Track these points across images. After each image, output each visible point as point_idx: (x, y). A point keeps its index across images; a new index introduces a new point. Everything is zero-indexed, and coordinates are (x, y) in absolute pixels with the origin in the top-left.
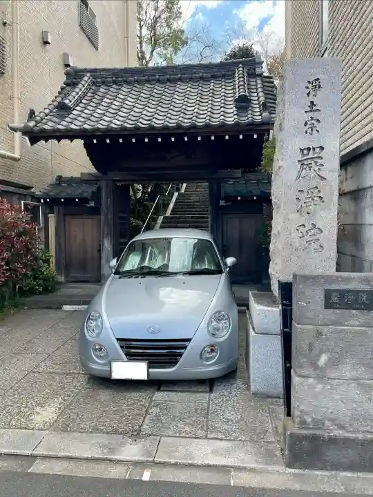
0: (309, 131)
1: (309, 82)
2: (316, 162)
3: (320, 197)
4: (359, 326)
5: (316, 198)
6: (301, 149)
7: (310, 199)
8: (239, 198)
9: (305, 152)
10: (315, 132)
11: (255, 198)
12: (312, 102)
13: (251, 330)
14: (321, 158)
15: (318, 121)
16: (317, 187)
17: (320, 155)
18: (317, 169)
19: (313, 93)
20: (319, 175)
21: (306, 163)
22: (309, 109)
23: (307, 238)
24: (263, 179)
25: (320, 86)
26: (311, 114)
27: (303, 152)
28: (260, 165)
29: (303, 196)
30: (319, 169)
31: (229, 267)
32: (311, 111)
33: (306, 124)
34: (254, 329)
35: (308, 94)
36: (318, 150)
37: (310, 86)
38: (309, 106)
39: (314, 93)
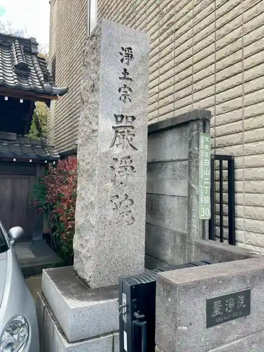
0: (123, 98)
1: (123, 48)
2: (128, 131)
3: (131, 167)
4: (238, 338)
5: (129, 168)
6: (115, 115)
7: (123, 169)
8: (15, 160)
9: (119, 119)
10: (127, 100)
11: (31, 161)
12: (125, 70)
13: (58, 335)
14: (133, 127)
15: (130, 90)
16: (129, 157)
17: (132, 124)
18: (129, 137)
19: (125, 61)
20: (131, 145)
21: (120, 131)
22: (122, 76)
23: (121, 209)
24: (37, 145)
25: (132, 56)
26: (125, 82)
27: (117, 118)
28: (28, 133)
29: (117, 165)
30: (132, 139)
31: (14, 239)
32: (124, 78)
33: (120, 90)
34: (64, 334)
35: (122, 61)
36: (130, 119)
37: (124, 53)
38: (123, 73)
39: (127, 61)
